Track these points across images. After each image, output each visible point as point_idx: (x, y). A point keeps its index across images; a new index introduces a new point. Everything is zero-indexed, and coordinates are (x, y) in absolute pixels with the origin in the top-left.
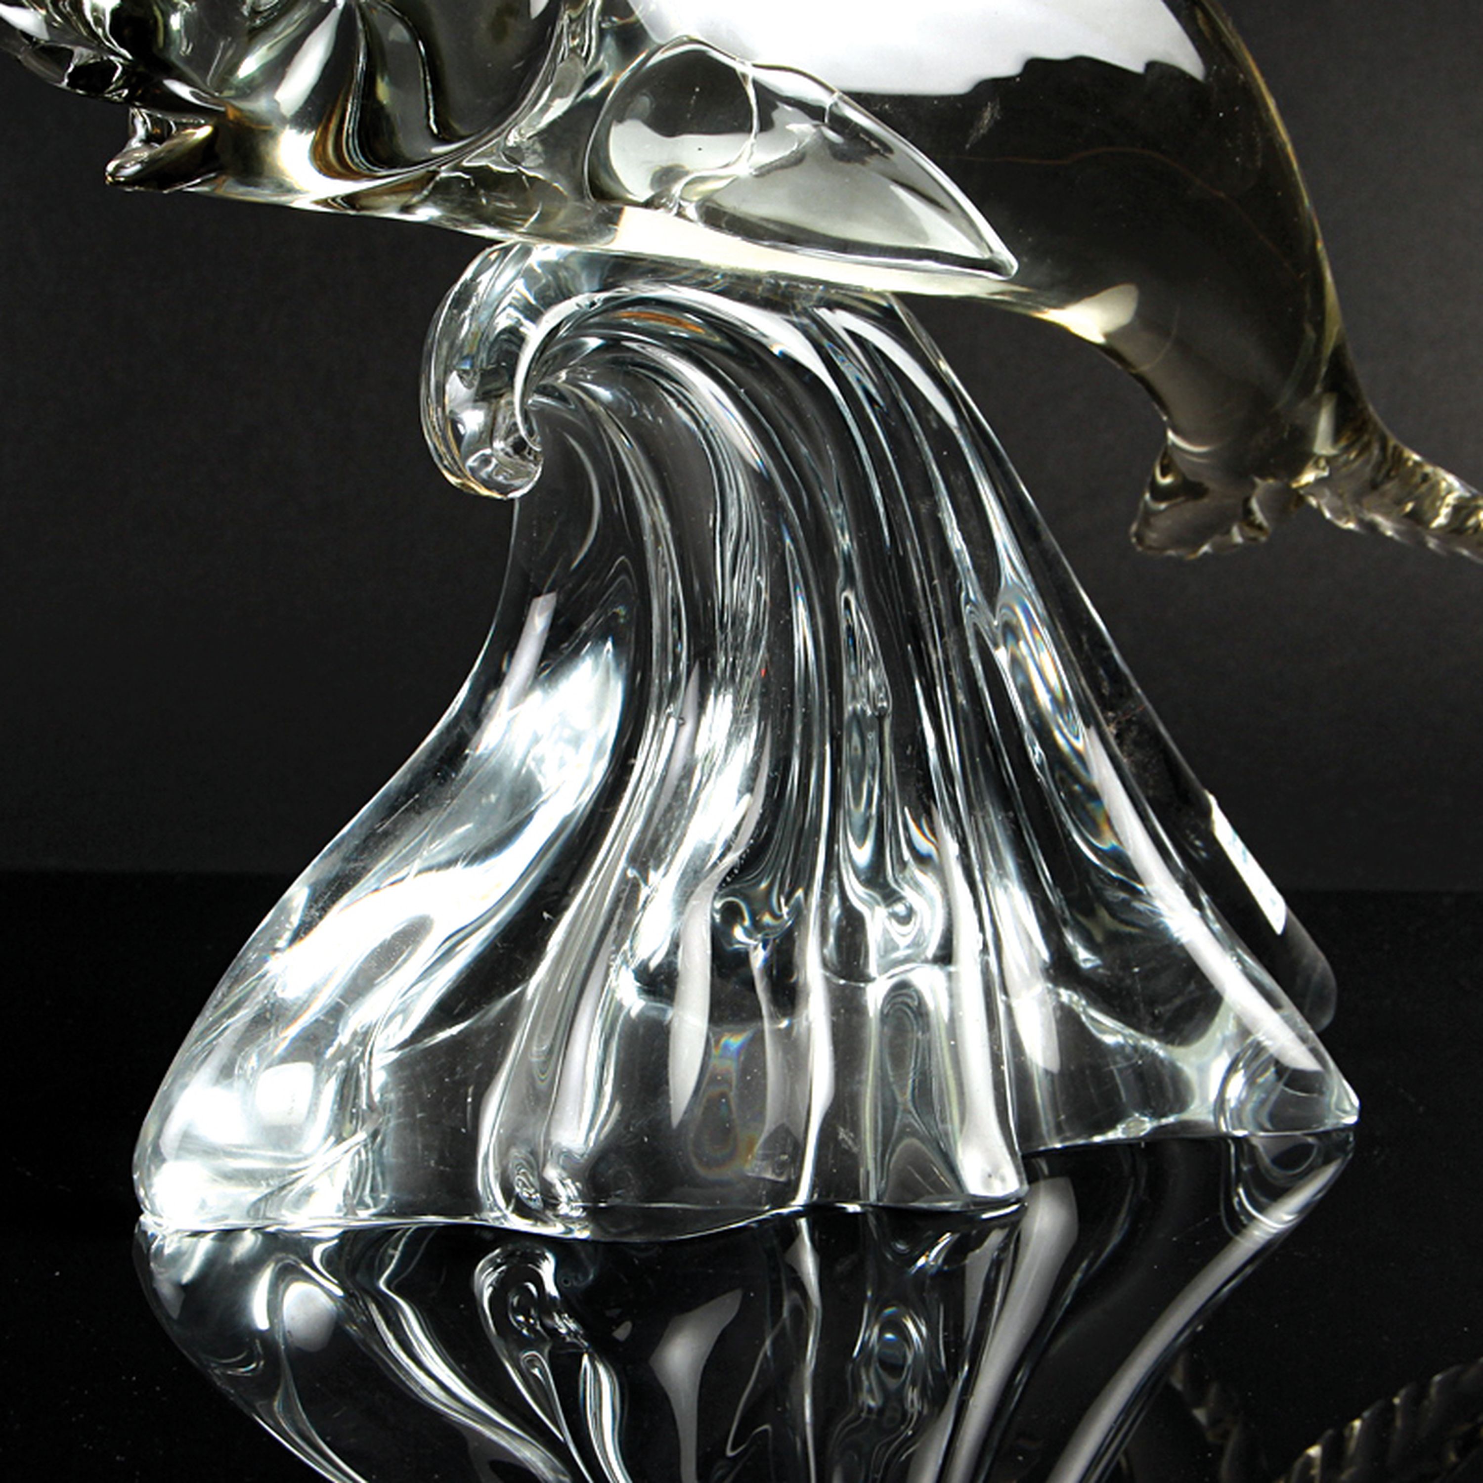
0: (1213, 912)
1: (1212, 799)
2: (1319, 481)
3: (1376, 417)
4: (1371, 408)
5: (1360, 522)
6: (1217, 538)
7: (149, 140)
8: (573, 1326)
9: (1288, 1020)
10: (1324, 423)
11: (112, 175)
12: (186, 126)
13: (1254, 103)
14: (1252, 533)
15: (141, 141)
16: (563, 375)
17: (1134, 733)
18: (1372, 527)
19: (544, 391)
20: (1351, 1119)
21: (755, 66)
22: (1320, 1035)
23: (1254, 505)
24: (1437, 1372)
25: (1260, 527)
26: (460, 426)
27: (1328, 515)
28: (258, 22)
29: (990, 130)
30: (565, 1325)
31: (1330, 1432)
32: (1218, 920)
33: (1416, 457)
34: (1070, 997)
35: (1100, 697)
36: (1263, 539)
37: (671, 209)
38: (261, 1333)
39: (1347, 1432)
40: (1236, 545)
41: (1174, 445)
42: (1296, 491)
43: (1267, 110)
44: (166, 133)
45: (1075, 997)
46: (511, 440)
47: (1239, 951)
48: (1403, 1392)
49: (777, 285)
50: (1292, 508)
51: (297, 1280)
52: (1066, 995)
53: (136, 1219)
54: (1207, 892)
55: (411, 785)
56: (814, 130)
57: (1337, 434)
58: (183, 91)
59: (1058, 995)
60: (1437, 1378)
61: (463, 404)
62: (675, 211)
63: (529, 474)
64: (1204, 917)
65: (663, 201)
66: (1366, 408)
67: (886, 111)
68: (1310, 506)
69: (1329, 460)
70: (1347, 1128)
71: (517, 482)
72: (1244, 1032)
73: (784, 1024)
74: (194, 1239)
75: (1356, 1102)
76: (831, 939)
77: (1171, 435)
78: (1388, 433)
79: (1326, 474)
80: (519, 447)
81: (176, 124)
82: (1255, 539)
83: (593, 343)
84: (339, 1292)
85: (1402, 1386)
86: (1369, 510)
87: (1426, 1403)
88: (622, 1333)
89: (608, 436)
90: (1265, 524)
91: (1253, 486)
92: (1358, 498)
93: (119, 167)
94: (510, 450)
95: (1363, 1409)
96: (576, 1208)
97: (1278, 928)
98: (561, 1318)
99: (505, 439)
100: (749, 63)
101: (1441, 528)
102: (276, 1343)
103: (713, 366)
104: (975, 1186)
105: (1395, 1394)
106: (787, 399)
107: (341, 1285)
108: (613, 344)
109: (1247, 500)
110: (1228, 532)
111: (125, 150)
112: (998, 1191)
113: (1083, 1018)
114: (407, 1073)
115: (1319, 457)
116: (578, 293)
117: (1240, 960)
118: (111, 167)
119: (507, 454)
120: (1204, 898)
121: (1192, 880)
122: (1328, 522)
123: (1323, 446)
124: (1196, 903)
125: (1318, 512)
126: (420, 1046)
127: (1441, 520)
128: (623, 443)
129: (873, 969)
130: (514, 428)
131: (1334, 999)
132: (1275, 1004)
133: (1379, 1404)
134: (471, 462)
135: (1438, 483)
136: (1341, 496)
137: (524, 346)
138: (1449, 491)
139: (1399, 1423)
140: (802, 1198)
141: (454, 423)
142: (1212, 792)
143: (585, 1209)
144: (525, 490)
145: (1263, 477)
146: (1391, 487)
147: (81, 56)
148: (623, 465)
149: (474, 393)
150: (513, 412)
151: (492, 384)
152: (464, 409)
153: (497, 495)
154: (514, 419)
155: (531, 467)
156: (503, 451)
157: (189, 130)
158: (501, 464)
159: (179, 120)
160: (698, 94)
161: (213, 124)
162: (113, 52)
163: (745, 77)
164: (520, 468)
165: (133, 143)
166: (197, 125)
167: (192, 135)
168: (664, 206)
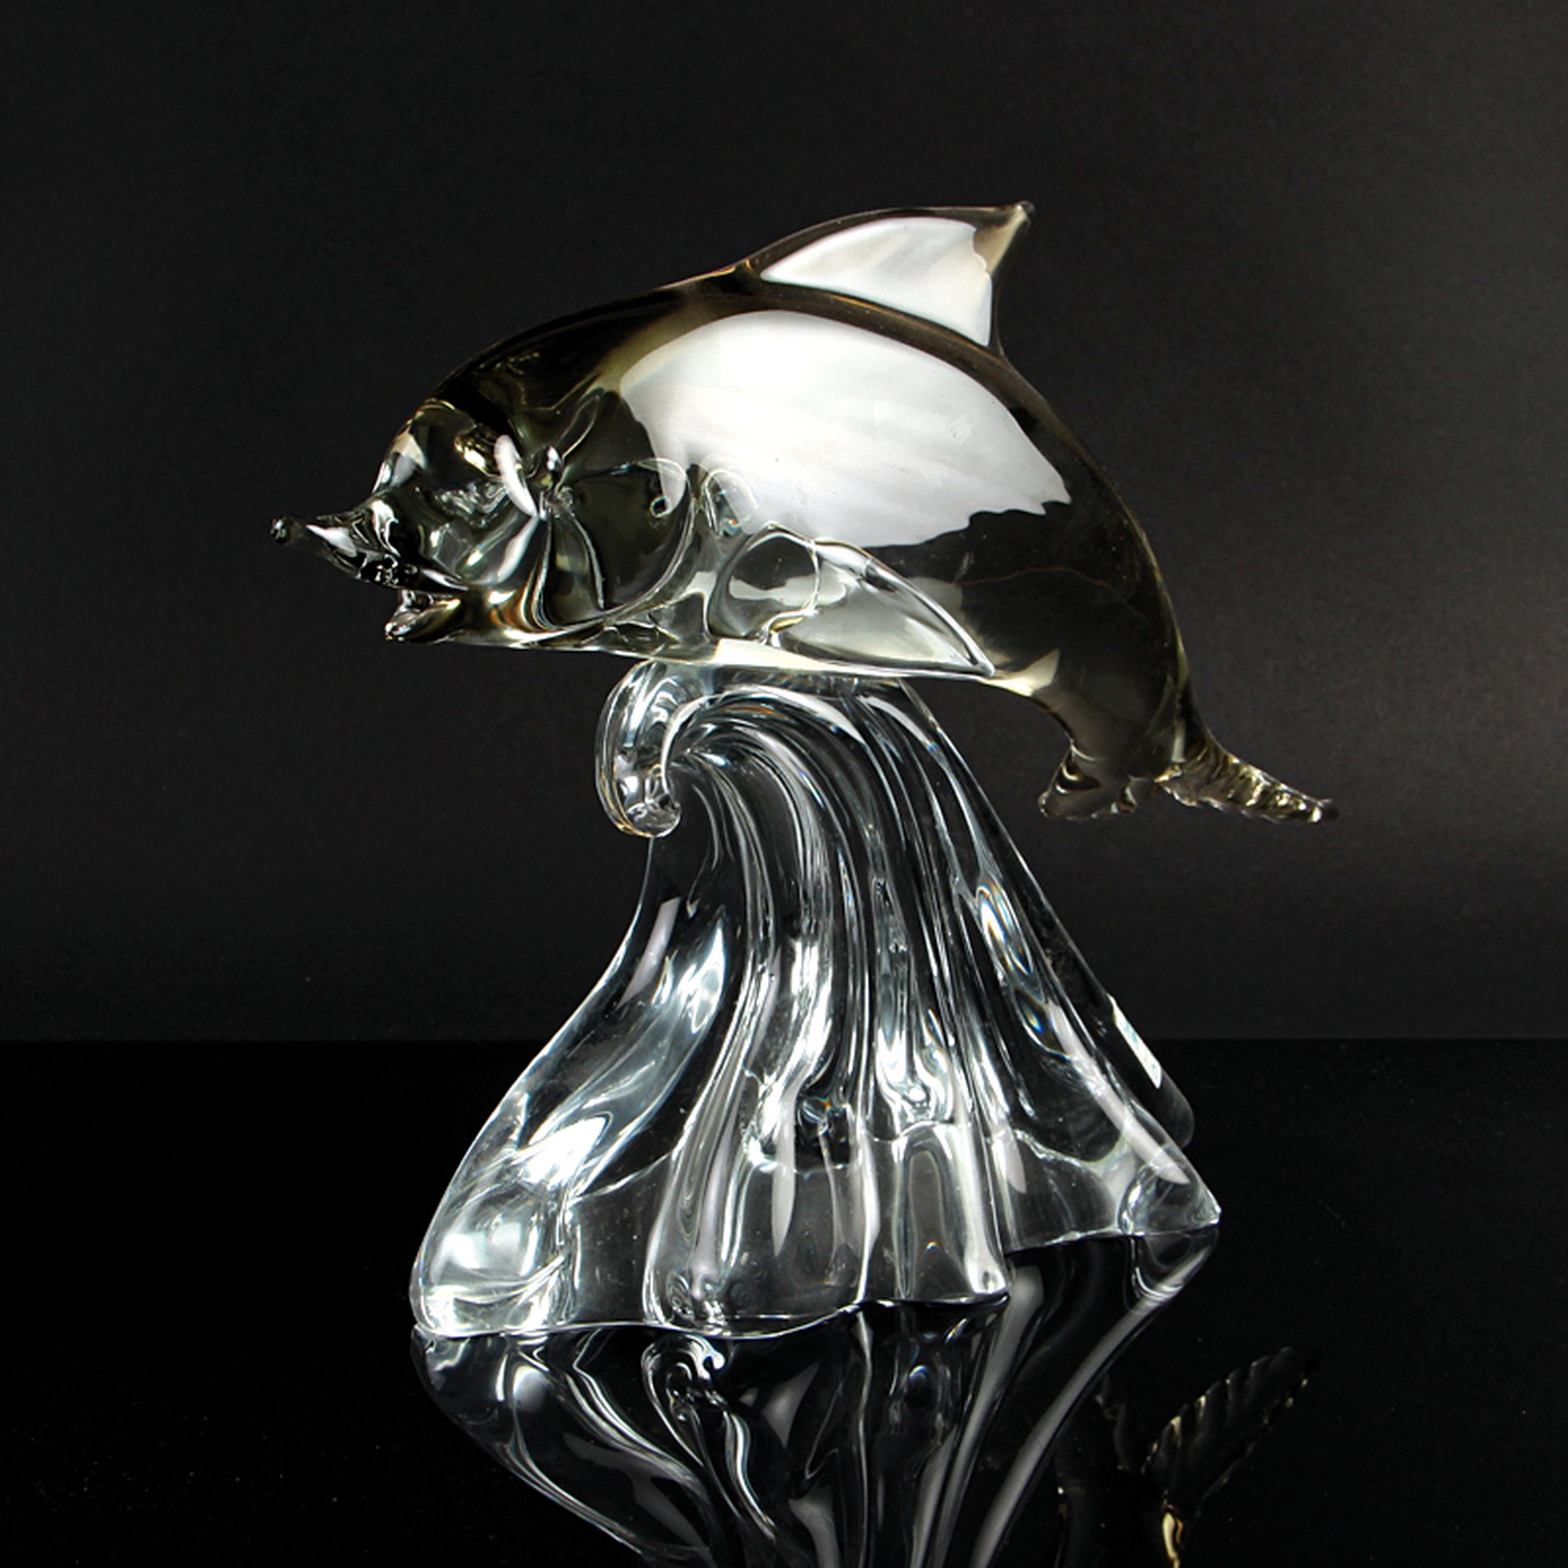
0: (1115, 1075)
1: (1112, 1000)
2: (1173, 780)
3: (1212, 737)
4: (1209, 731)
5: (1199, 802)
6: (1102, 811)
7: (413, 606)
8: (720, 1399)
9: (1169, 1152)
10: (1178, 744)
11: (390, 634)
12: (439, 600)
13: (1132, 538)
14: (1124, 807)
15: (408, 607)
16: (689, 750)
17: (1063, 961)
18: (1207, 804)
19: (677, 761)
20: (1215, 1221)
21: (818, 543)
22: (1185, 1151)
23: (1128, 791)
24: (1254, 1360)
25: (1131, 804)
26: (623, 787)
27: (1177, 797)
28: (483, 522)
29: (968, 572)
30: (715, 1399)
31: (1186, 1406)
32: (1119, 1081)
33: (1235, 761)
34: (1023, 1137)
35: (1041, 940)
36: (1132, 811)
37: (761, 641)
38: (500, 1403)
39: (1196, 1406)
40: (1115, 815)
41: (1077, 756)
42: (1158, 784)
43: (1140, 541)
44: (425, 603)
45: (1027, 1136)
46: (658, 798)
47: (1134, 1102)
48: (1232, 1375)
49: (829, 681)
50: (1153, 794)
51: (520, 1365)
52: (1020, 1134)
53: (412, 1327)
54: (1110, 1061)
55: (588, 1024)
56: (856, 584)
57: (1186, 752)
58: (439, 578)
59: (1015, 1135)
60: (1254, 1364)
61: (626, 773)
62: (765, 641)
63: (672, 821)
64: (1109, 1081)
65: (758, 634)
66: (1205, 731)
67: (901, 566)
68: (1166, 793)
69: (1181, 765)
70: (1213, 1226)
71: (662, 826)
72: (1140, 1161)
73: (840, 1167)
74: (456, 1344)
75: (1218, 1209)
76: (870, 1110)
77: (1074, 749)
78: (1219, 745)
79: (1178, 774)
80: (664, 802)
81: (433, 597)
82: (1126, 812)
83: (710, 727)
84: (545, 1369)
85: (1231, 1371)
86: (1205, 795)
87: (1247, 1382)
88: (749, 1398)
89: (717, 787)
90: (1134, 802)
91: (1128, 780)
92: (1199, 788)
93: (395, 629)
94: (657, 805)
95: (1207, 1388)
96: (721, 1320)
97: (1157, 1083)
98: (711, 1394)
99: (655, 797)
100: (812, 541)
101: (1253, 806)
102: (509, 1412)
103: (788, 738)
104: (977, 1287)
105: (1226, 1377)
106: (835, 755)
107: (546, 1365)
108: (725, 728)
109: (1123, 789)
110: (1109, 807)
111: (396, 614)
112: (992, 1289)
113: (1032, 1148)
114: (588, 1214)
115: (1174, 764)
116: (701, 695)
117: (1133, 1107)
118: (389, 627)
119: (655, 808)
120: (1108, 1066)
121: (1100, 1054)
122: (1177, 801)
123: (1177, 756)
124: (1104, 1071)
125: (1172, 796)
126: (595, 1194)
127: (1251, 802)
128: (728, 790)
129: (898, 1129)
130: (661, 790)
131: (1192, 1127)
132: (1160, 1141)
133: (1218, 1383)
134: (630, 810)
135: (1250, 779)
136: (1187, 788)
137: (666, 732)
138: (1258, 782)
139: (1231, 1397)
140: (860, 1297)
141: (619, 783)
142: (1113, 995)
143: (726, 1320)
144: (668, 832)
145: (1135, 775)
146: (1222, 782)
147: (371, 556)
149: (631, 764)
150: (660, 778)
151: (644, 757)
152: (626, 776)
153: (648, 835)
154: (660, 783)
155: (673, 816)
156: (652, 805)
157: (443, 602)
158: (650, 814)
159: (436, 596)
160: (780, 564)
161: (459, 598)
162: (389, 552)
163: (811, 551)
164: (665, 817)
165: (403, 609)
166: (449, 600)
167: (445, 606)
168: (757, 638)
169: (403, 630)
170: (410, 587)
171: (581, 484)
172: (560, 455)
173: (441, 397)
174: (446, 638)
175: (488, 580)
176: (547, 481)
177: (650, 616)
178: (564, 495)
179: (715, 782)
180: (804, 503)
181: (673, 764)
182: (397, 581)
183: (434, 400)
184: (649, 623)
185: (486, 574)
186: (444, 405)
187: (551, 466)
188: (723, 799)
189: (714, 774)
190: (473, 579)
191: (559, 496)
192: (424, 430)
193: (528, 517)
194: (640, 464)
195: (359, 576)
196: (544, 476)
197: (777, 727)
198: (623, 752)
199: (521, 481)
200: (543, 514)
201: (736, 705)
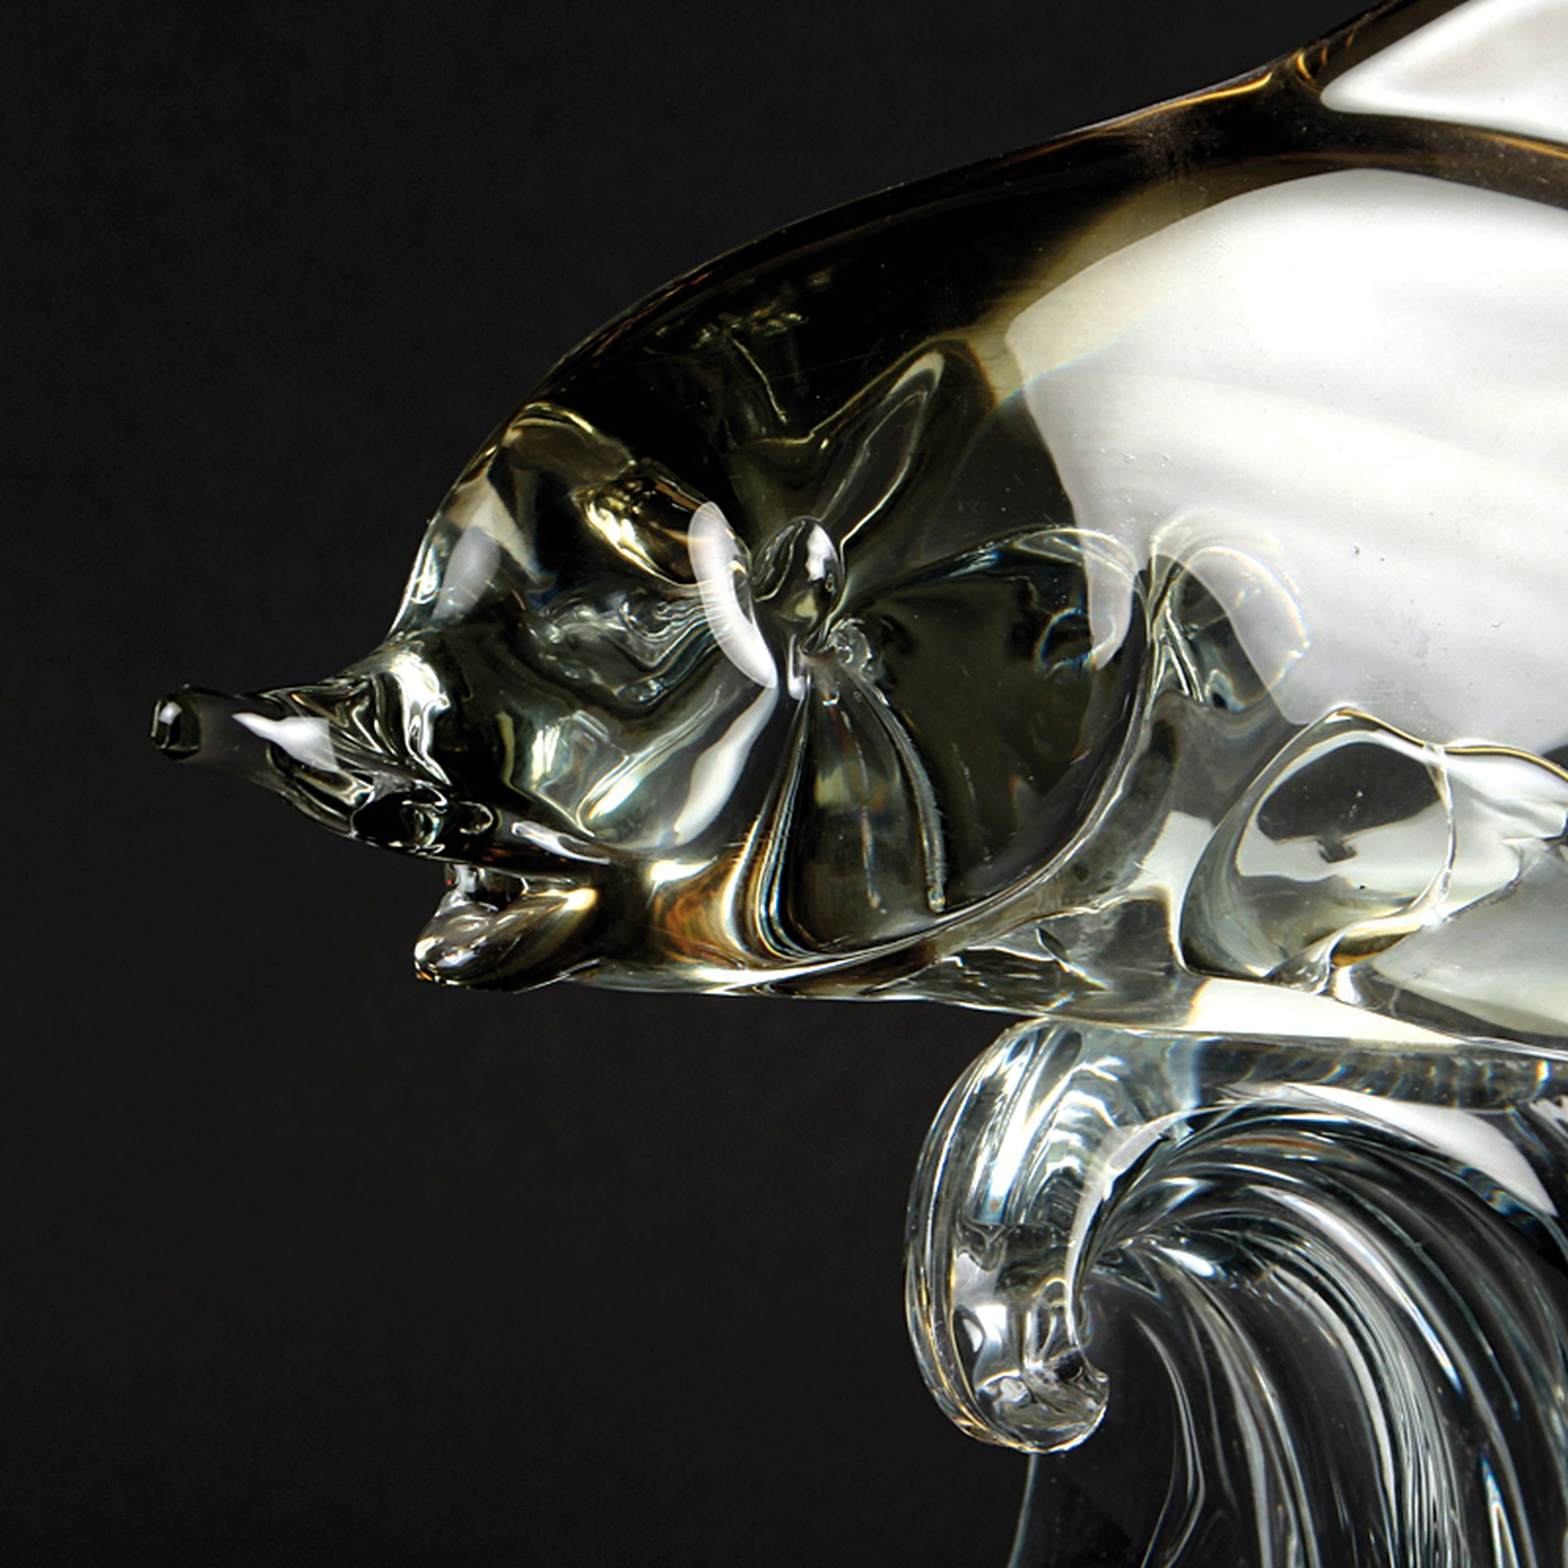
11: (424, 964)
12: (544, 886)
21: (1449, 753)
37: (1313, 986)
46: (1054, 1360)
61: (977, 1293)
62: (1321, 987)
65: (1301, 972)
81: (527, 881)
89: (1197, 1321)
93: (435, 954)
94: (1052, 1376)
103: (1369, 1207)
118: (421, 950)
130: (1061, 1341)
141: (961, 1316)
144: (1078, 1441)
148: (1219, 1363)
149: (994, 1273)
150: (1061, 1311)
151: (1021, 1254)
152: (979, 1301)
153: (1029, 1448)
154: (1062, 1322)
155: (1091, 1403)
156: (1040, 1375)
157: (553, 893)
158: (1033, 1398)
159: (533, 878)
160: (1360, 802)
161: (593, 887)
162: (430, 777)
163: (1435, 770)
164: (1068, 1404)
165: (456, 900)
166: (569, 888)
167: (559, 901)
168: (1302, 979)
169: (456, 959)
170: (474, 860)
171: (882, 607)
172: (836, 543)
173: (560, 401)
174: (563, 976)
175: (657, 838)
176: (807, 608)
177: (1044, 934)
178: (844, 636)
179: (1191, 1311)
180: (1421, 654)
181: (1097, 1270)
182: (442, 847)
183: (545, 407)
184: (1044, 953)
185: (652, 828)
186: (567, 420)
187: (816, 569)
188: (1211, 1352)
189: (1189, 1291)
190: (620, 839)
191: (834, 642)
192: (523, 479)
193: (758, 689)
194: (1019, 545)
195: (354, 834)
196: (801, 599)
197: (1345, 1182)
198: (976, 1242)
199: (745, 612)
200: (795, 686)
201: (1246, 1136)
